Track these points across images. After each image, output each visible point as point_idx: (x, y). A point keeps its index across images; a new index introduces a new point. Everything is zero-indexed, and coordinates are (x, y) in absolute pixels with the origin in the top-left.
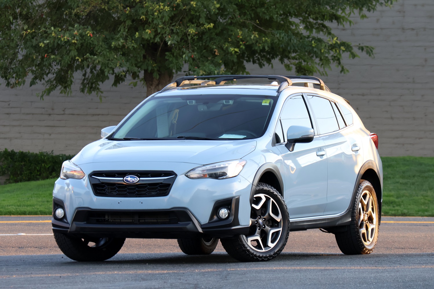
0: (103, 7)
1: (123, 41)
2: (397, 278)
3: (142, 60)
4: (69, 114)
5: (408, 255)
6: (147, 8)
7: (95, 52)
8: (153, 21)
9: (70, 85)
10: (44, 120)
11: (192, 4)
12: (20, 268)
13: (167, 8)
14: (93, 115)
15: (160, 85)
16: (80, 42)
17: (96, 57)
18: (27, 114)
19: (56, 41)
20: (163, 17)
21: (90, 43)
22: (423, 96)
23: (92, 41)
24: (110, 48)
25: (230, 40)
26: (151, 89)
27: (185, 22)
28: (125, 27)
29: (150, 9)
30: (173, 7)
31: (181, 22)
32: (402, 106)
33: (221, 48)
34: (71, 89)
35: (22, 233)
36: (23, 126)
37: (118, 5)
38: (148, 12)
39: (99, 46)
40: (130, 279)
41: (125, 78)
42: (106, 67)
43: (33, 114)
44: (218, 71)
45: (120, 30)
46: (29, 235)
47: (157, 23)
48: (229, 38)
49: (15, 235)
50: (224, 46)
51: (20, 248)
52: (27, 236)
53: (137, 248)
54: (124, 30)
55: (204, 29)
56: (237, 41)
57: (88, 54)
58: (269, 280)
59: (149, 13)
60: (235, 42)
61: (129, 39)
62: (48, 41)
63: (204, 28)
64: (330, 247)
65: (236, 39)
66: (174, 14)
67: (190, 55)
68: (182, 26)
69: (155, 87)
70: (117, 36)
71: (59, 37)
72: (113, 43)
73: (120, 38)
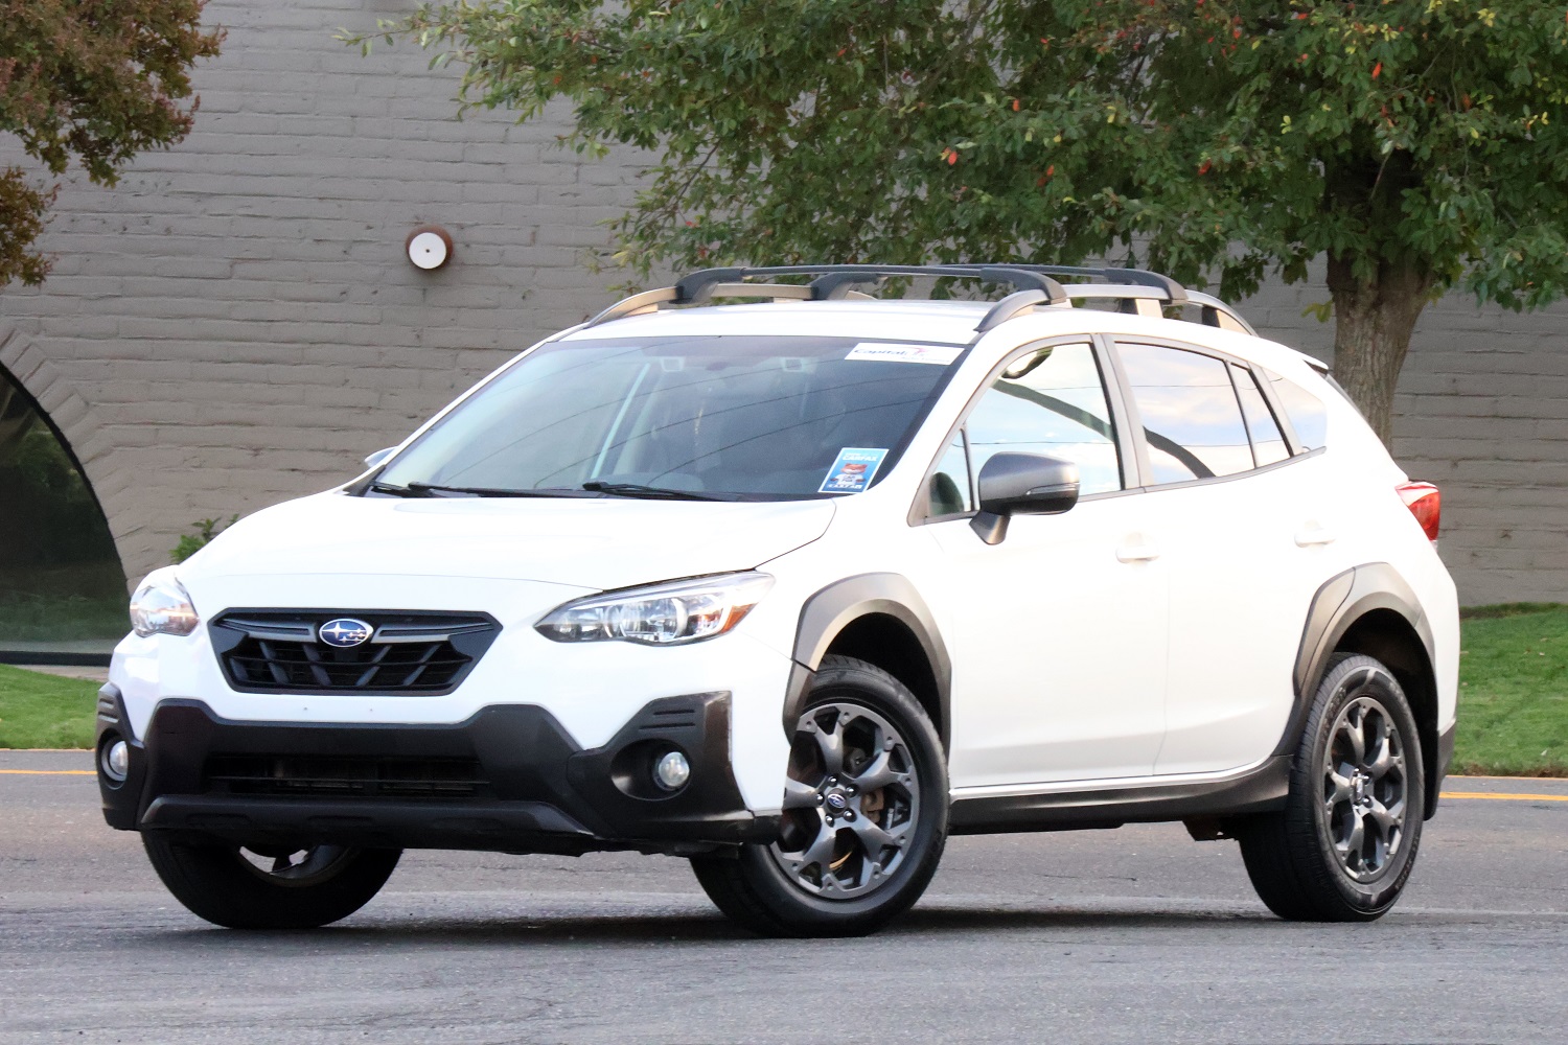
11: (1484, 18)
15: (1384, 305)
17: (1136, 201)
23: (1129, 147)
26: (1352, 321)
57: (1109, 190)
61: (1263, 141)
69: (1367, 315)
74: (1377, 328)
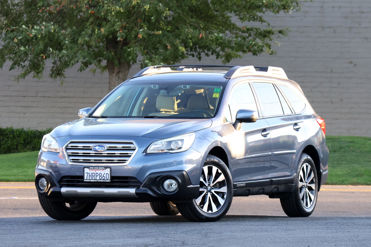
2: (352, 237)
4: (41, 97)
5: (350, 218)
9: (42, 71)
10: (20, 102)
12: (29, 226)
14: (62, 97)
15: (120, 72)
18: (6, 96)
22: (339, 83)
26: (113, 76)
32: (322, 92)
34: (42, 75)
35: (16, 196)
36: (2, 106)
40: (126, 236)
43: (10, 96)
46: (21, 198)
49: (9, 198)
51: (15, 209)
52: (20, 200)
53: (114, 211)
58: (244, 238)
64: (276, 210)
69: (116, 75)
74: (119, 78)
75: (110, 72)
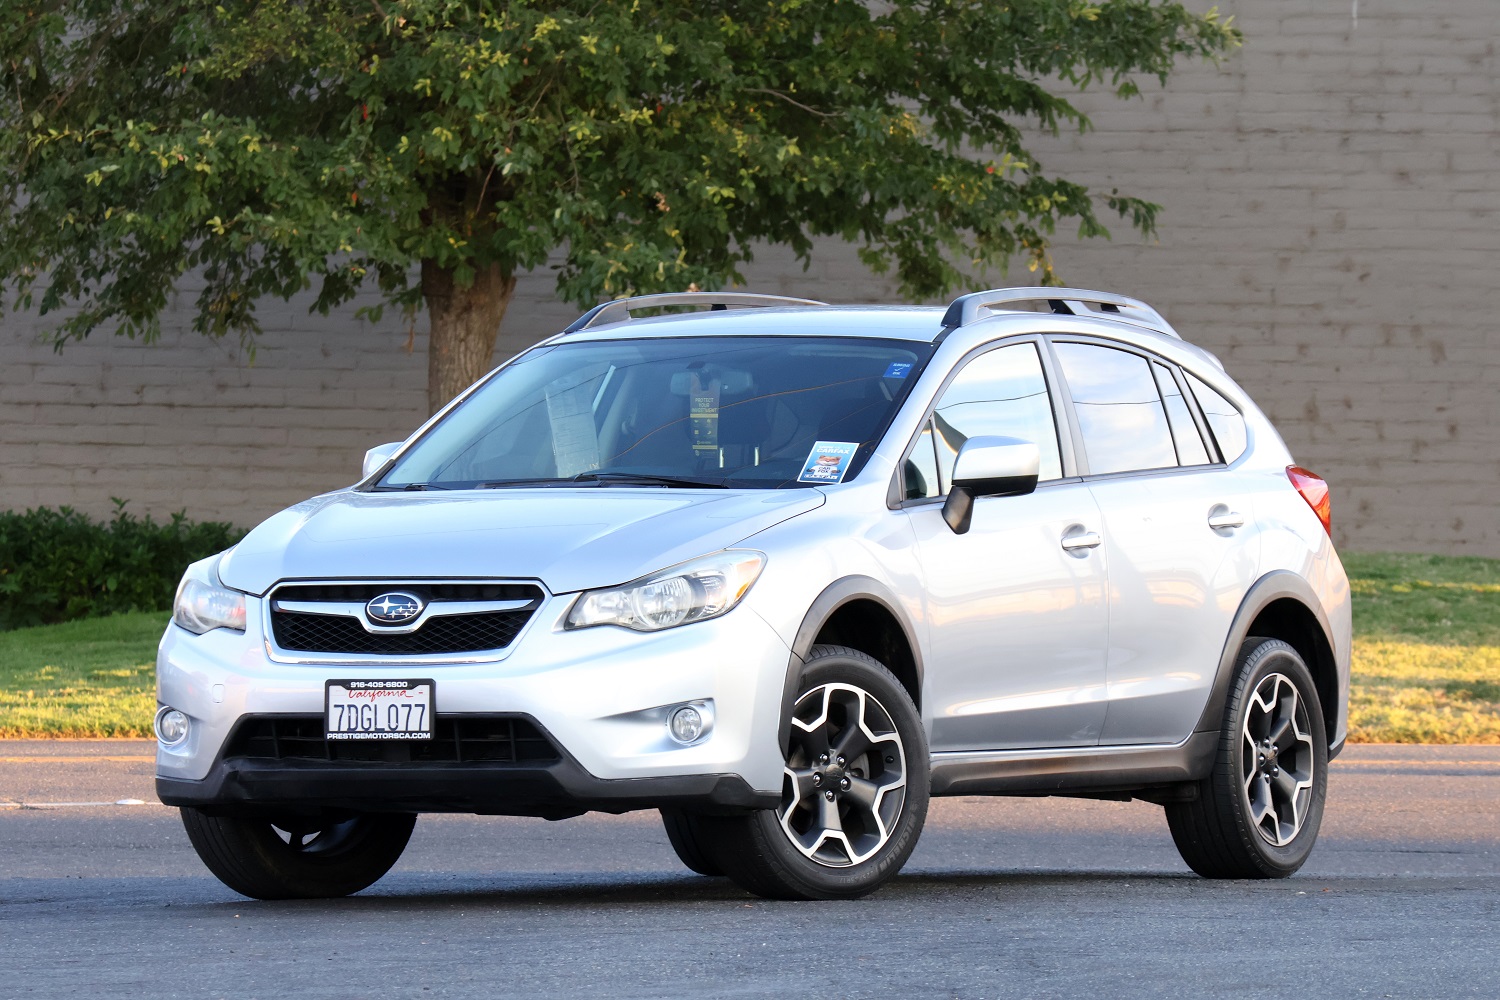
0: (294, 54)
1: (358, 164)
3: (417, 226)
4: (157, 405)
6: (438, 58)
7: (266, 201)
8: (454, 99)
9: (155, 311)
10: (75, 425)
13: (502, 59)
14: (235, 407)
16: (218, 167)
18: (20, 404)
19: (141, 165)
20: (488, 86)
21: (251, 173)
24: (316, 187)
25: (706, 160)
27: (559, 104)
28: (362, 120)
29: (446, 62)
30: (521, 55)
31: (545, 105)
33: (675, 188)
34: (157, 321)
36: (7, 443)
37: (344, 46)
38: (441, 69)
39: (281, 181)
41: (356, 288)
42: (304, 251)
43: (38, 404)
44: (667, 264)
45: (348, 131)
47: (470, 107)
48: (704, 157)
50: (687, 183)
54: (362, 128)
55: (622, 127)
56: (728, 165)
59: (443, 74)
60: (724, 168)
62: (114, 167)
63: (622, 121)
65: (727, 159)
66: (525, 77)
67: (575, 208)
68: (550, 117)
70: (339, 149)
71: (153, 152)
72: (326, 171)
73: (347, 153)
75: (435, 306)
